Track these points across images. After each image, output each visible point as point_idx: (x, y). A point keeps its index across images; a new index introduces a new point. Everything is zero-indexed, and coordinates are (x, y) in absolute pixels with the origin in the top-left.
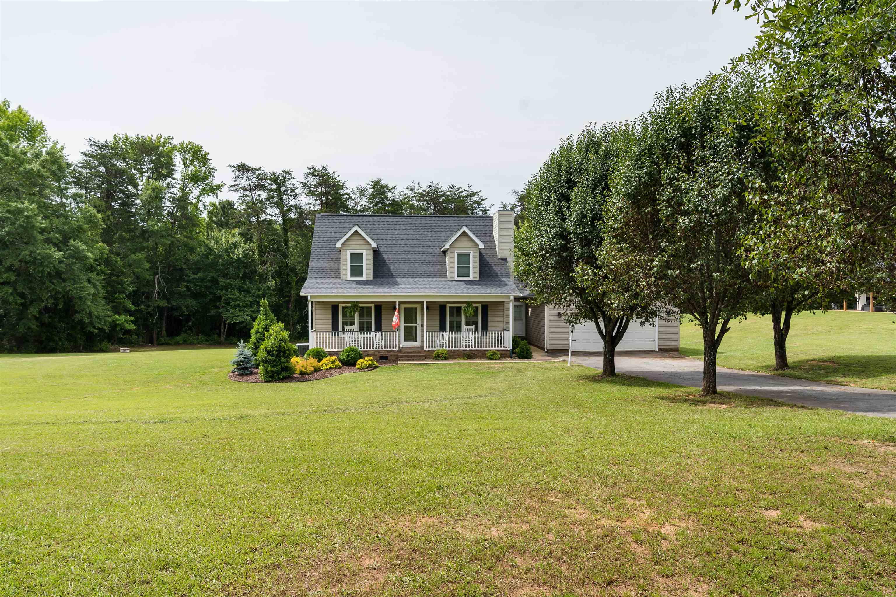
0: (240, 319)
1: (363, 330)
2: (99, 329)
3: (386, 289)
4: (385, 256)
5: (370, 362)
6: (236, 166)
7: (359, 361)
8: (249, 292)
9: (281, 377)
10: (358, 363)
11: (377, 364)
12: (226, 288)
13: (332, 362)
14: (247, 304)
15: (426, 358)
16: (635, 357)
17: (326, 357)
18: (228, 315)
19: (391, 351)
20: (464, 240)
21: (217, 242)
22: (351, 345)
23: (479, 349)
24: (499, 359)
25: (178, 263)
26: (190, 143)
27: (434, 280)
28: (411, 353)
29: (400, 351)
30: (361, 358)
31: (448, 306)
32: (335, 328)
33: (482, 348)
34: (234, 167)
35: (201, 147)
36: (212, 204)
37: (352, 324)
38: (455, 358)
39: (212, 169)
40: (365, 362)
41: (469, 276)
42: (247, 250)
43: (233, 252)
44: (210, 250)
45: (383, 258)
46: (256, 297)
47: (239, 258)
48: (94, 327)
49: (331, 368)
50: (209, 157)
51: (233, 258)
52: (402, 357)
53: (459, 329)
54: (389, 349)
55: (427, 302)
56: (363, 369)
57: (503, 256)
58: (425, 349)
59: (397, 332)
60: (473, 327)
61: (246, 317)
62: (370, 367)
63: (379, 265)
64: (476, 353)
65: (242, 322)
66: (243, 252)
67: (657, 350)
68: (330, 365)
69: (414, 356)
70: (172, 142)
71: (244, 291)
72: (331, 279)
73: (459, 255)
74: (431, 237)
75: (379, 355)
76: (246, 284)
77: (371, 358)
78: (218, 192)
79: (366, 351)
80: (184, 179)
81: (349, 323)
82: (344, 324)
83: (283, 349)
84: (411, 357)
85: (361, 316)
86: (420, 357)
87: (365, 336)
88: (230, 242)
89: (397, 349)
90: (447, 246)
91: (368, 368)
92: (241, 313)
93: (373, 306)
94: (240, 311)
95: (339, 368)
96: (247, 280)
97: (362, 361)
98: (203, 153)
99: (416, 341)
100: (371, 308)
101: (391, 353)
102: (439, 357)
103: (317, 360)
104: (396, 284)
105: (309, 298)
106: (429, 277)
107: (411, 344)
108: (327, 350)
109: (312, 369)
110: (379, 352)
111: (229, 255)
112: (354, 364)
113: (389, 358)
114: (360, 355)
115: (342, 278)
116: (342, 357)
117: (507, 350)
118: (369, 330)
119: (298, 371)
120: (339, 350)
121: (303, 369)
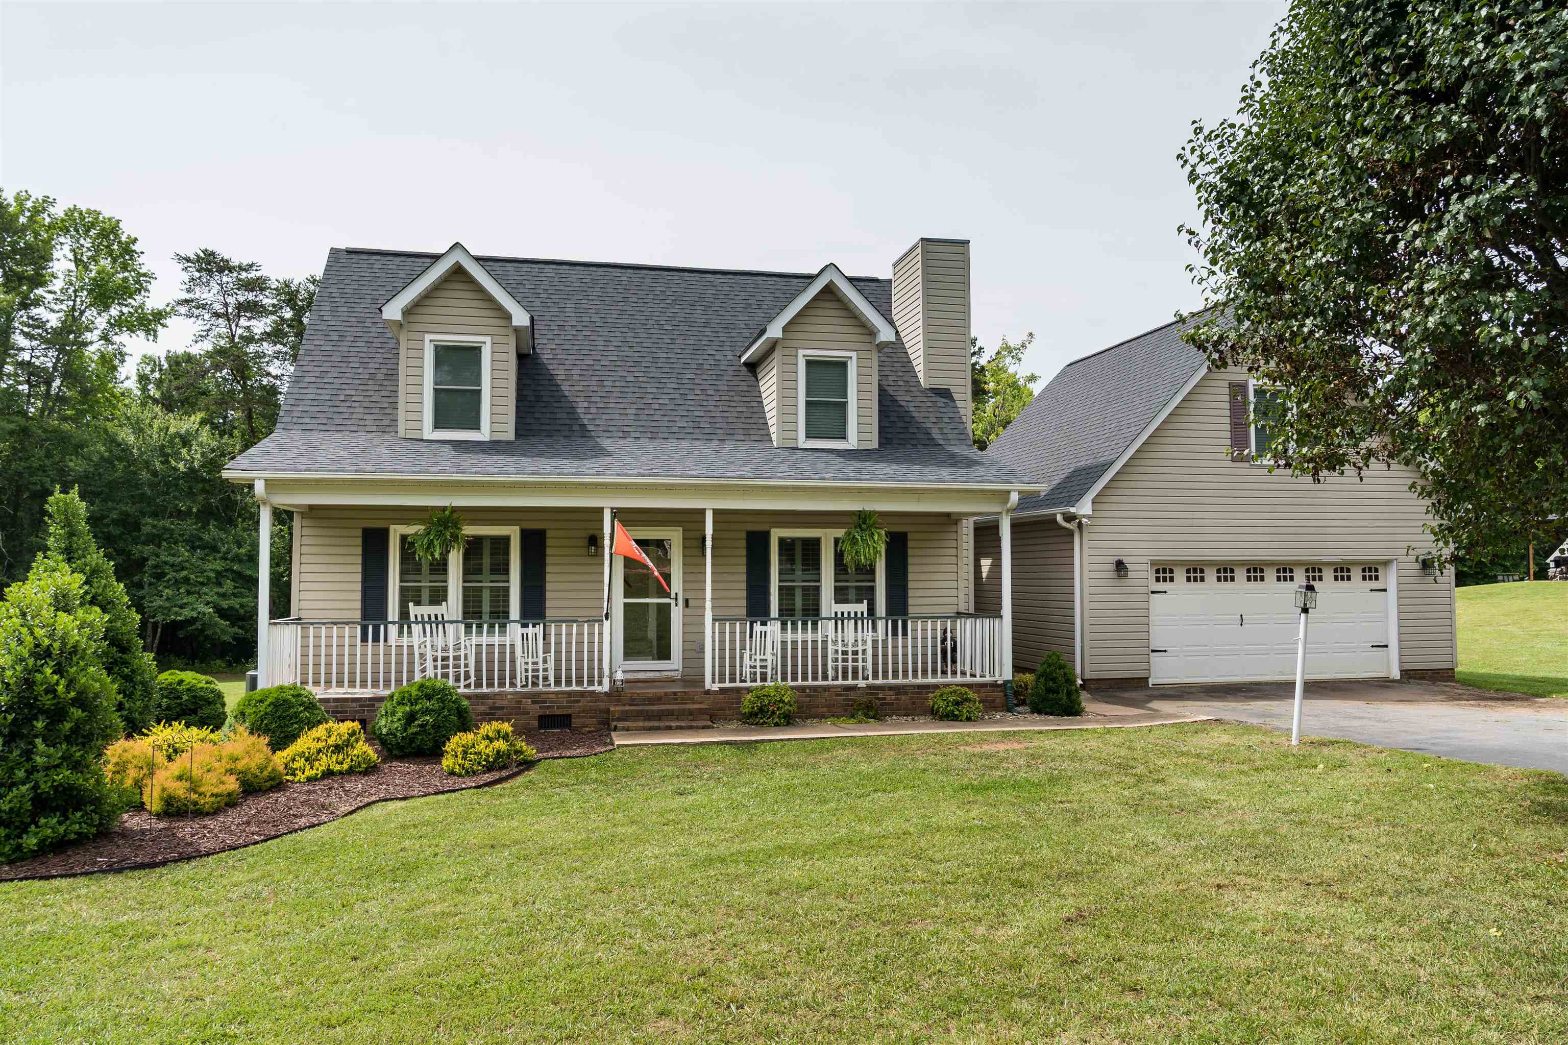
0: (187, 613)
1: (478, 615)
3: (566, 464)
4: (560, 373)
5: (501, 745)
6: (192, 256)
7: (456, 742)
8: (214, 549)
9: (31, 841)
10: (449, 747)
11: (531, 752)
12: (155, 539)
13: (338, 749)
14: (209, 578)
15: (718, 718)
16: (1353, 699)
17: (312, 725)
18: (159, 602)
19: (582, 694)
20: (829, 316)
21: (139, 430)
22: (430, 673)
23: (900, 681)
25: (34, 479)
26: (89, 212)
27: (729, 445)
28: (658, 699)
29: (615, 693)
30: (465, 727)
31: (776, 534)
32: (373, 611)
33: (910, 680)
34: (188, 260)
35: (118, 221)
36: (148, 360)
37: (439, 596)
38: (822, 717)
39: (144, 275)
40: (481, 747)
41: (844, 437)
42: (213, 451)
43: (178, 457)
44: (121, 452)
45: (551, 378)
46: (232, 560)
47: (192, 470)
49: (329, 774)
50: (136, 247)
51: (175, 469)
52: (625, 717)
53: (812, 612)
54: (574, 687)
55: (716, 512)
56: (470, 773)
57: (940, 383)
58: (708, 684)
59: (606, 624)
60: (863, 607)
61: (202, 608)
62: (501, 768)
63: (538, 399)
64: (890, 696)
65: (193, 620)
66: (203, 454)
67: (1396, 674)
68: (326, 761)
69: (669, 714)
70: (51, 210)
71: (203, 548)
72: (362, 437)
73: (811, 364)
74: (707, 324)
75: (537, 710)
76: (209, 531)
77: (506, 727)
78: (159, 328)
79: (484, 697)
80: (71, 291)
81: (425, 595)
82: (409, 596)
83: (47, 701)
84: (660, 716)
85: (470, 570)
86: (695, 714)
87: (485, 640)
88: (172, 430)
89: (606, 687)
90: (775, 331)
91: (489, 768)
92: (191, 599)
93: (513, 532)
94: (189, 593)
95: (370, 770)
96: (212, 522)
97: (466, 736)
98: (124, 238)
99: (667, 657)
100: (506, 540)
101: (584, 702)
102: (763, 713)
103: (265, 740)
104: (599, 452)
105: (260, 488)
106: (709, 437)
107: (648, 667)
108: (319, 692)
109: (232, 784)
110: (536, 698)
111: (167, 462)
112: (434, 753)
113: (575, 722)
114: (461, 713)
115: (402, 433)
116: (383, 724)
117: (994, 685)
118: (499, 616)
119: (153, 801)
120: (382, 692)
121: (180, 790)
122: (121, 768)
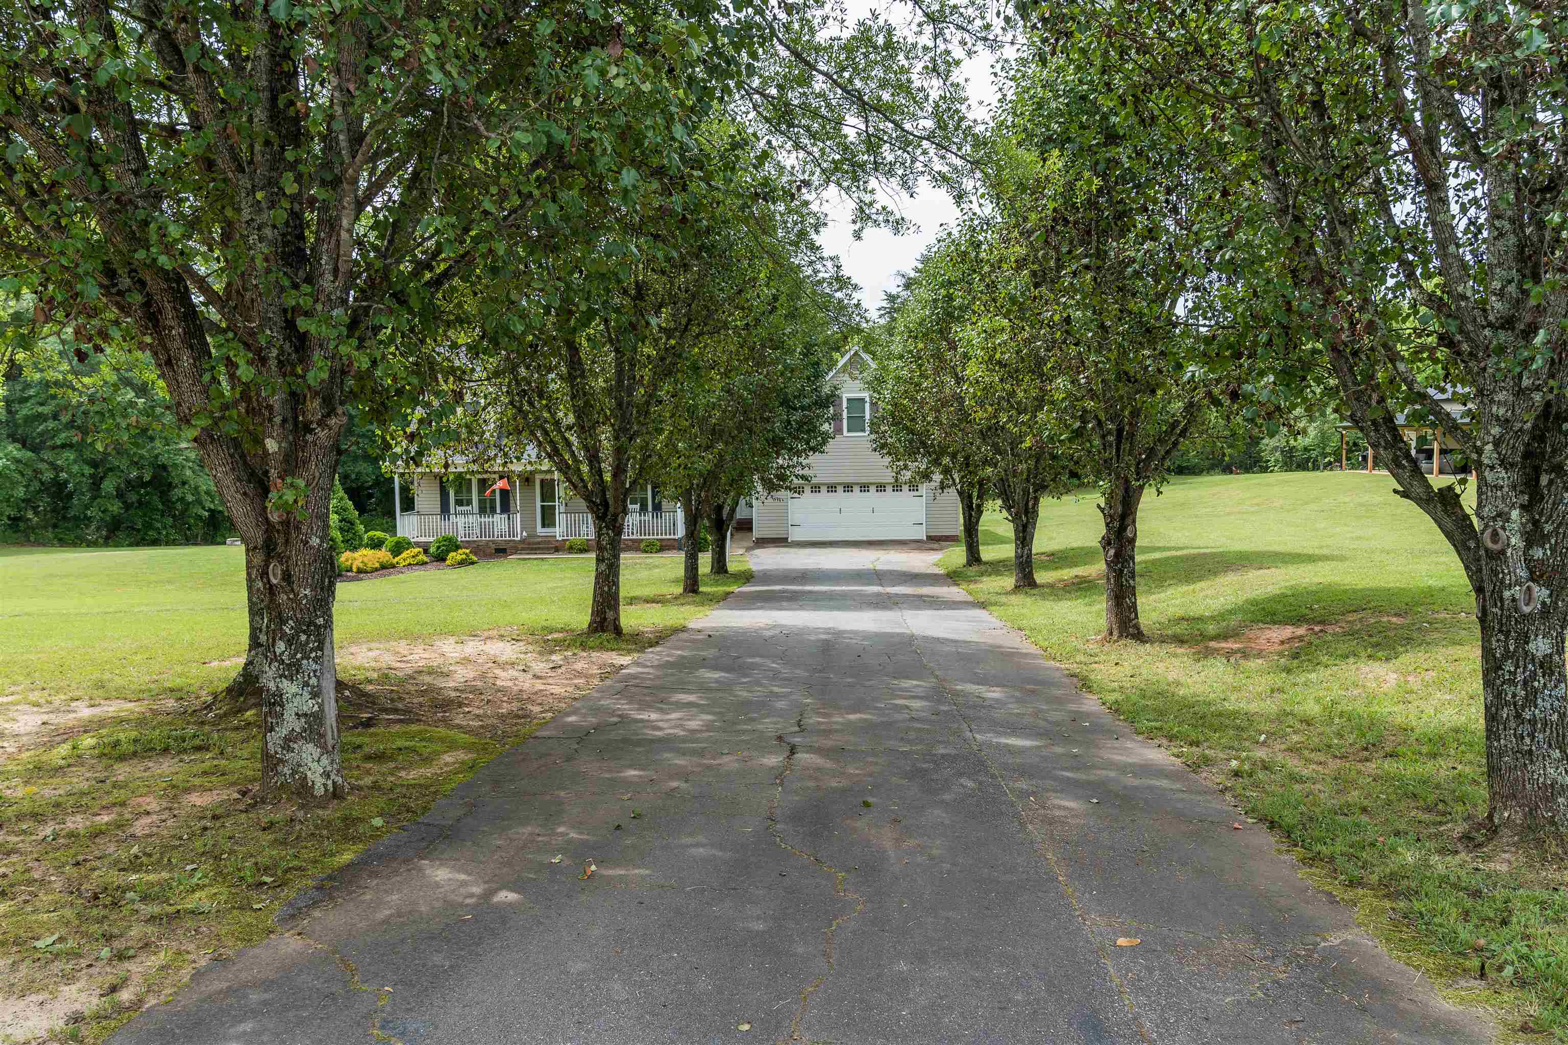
1: (483, 511)
2: (210, 510)
5: (466, 556)
7: (451, 555)
10: (449, 557)
11: (475, 558)
13: (414, 557)
15: (557, 550)
17: (408, 549)
19: (510, 541)
22: (452, 533)
24: (658, 551)
28: (539, 543)
29: (523, 541)
30: (455, 551)
32: (445, 509)
37: (469, 502)
40: (459, 557)
48: (203, 508)
49: (410, 564)
52: (518, 549)
54: (508, 538)
56: (454, 566)
58: (558, 538)
59: (518, 514)
60: (638, 506)
62: (462, 563)
64: (630, 543)
67: (925, 538)
68: (411, 561)
69: (541, 548)
75: (493, 546)
77: (470, 551)
79: (468, 540)
81: (464, 504)
82: (458, 503)
84: (536, 549)
86: (548, 549)
87: (487, 519)
89: (520, 538)
91: (459, 564)
95: (424, 564)
97: (454, 554)
99: (553, 527)
101: (511, 544)
102: (571, 550)
103: (392, 553)
107: (548, 531)
108: (415, 540)
109: (377, 565)
110: (494, 542)
112: (444, 560)
113: (507, 551)
114: (457, 546)
116: (430, 550)
117: (674, 540)
118: (493, 511)
119: (355, 569)
120: (431, 539)
121: (361, 565)
122: (347, 560)
